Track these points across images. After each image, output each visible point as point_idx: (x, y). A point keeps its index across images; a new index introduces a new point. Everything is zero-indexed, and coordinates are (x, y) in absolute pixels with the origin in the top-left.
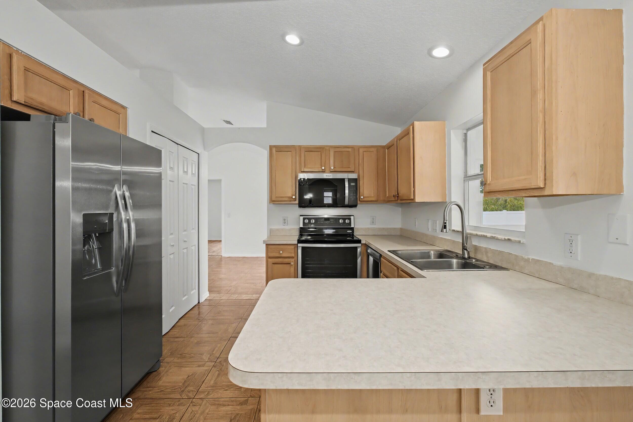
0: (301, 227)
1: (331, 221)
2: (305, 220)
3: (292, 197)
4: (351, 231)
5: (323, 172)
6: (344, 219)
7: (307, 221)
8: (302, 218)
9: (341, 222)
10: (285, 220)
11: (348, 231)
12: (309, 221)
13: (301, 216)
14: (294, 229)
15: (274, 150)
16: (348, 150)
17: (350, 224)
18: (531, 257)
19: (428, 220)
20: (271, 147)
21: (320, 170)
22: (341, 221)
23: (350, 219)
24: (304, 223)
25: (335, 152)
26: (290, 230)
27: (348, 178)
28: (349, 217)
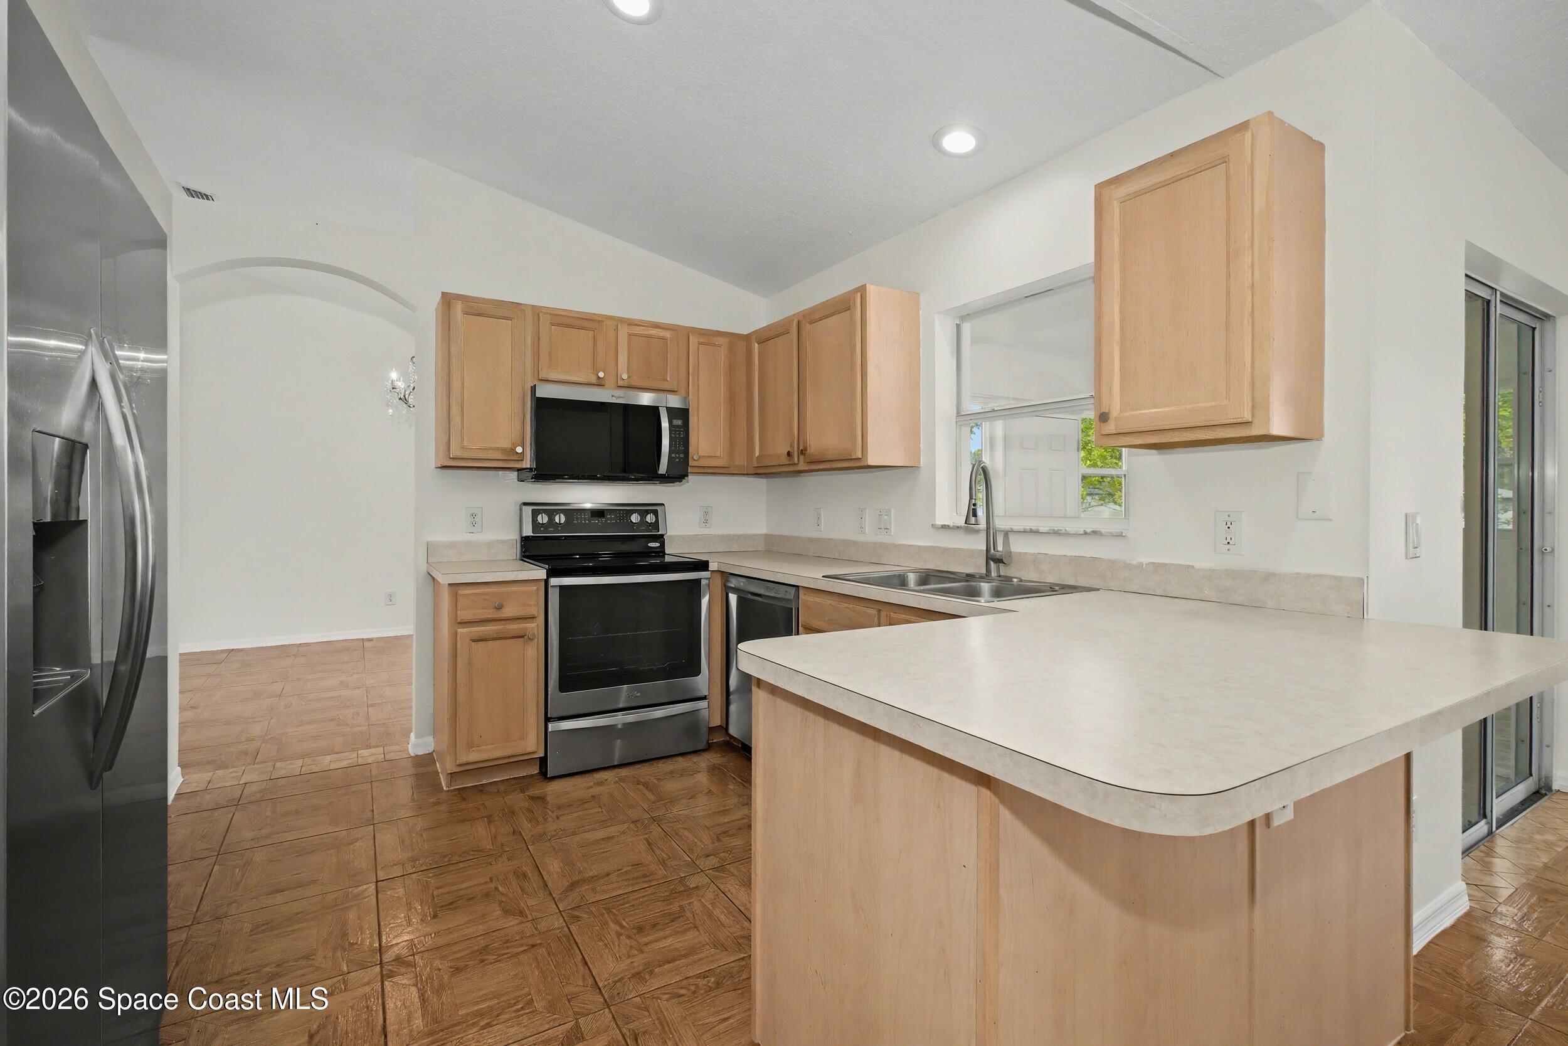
0: (524, 535)
1: (608, 519)
2: (540, 516)
3: (513, 450)
4: (657, 545)
5: (600, 384)
6: (643, 514)
7: (543, 519)
8: (528, 510)
9: (634, 521)
10: (473, 516)
11: (652, 545)
12: (551, 519)
13: (525, 504)
14: (503, 542)
15: (458, 308)
16: (662, 333)
17: (656, 526)
18: (1144, 560)
19: (863, 510)
20: (448, 300)
21: (593, 380)
22: (635, 518)
23: (655, 513)
24: (535, 525)
25: (630, 335)
26: (490, 545)
27: (667, 408)
28: (652, 509)
